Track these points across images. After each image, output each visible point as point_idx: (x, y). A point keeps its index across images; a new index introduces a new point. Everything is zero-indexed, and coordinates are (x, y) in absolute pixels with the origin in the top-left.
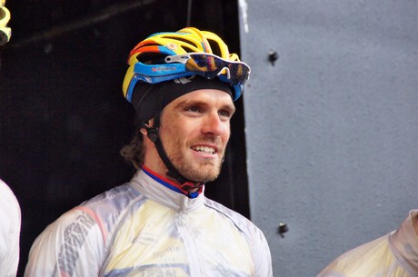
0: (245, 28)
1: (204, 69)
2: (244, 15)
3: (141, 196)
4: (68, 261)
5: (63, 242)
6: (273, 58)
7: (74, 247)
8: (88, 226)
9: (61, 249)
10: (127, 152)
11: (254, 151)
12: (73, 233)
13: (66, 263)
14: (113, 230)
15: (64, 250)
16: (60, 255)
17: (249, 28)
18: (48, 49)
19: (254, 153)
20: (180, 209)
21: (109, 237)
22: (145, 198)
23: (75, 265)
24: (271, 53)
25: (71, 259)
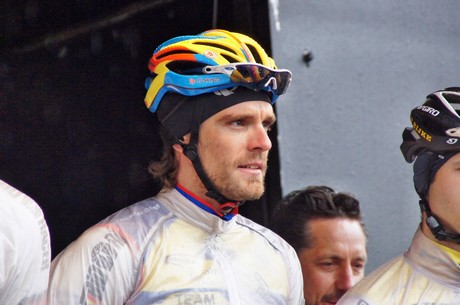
0: (277, 26)
1: (249, 80)
2: (275, 12)
3: (171, 214)
4: (97, 284)
5: (91, 263)
6: (307, 59)
7: (103, 270)
8: (117, 245)
9: (90, 271)
10: (157, 169)
11: (289, 160)
12: (101, 253)
13: (95, 286)
14: (142, 249)
15: (93, 272)
16: (88, 277)
17: (281, 26)
18: (63, 53)
19: (288, 163)
20: (213, 231)
21: (138, 257)
22: (174, 217)
23: (104, 289)
24: (306, 53)
25: (100, 282)
